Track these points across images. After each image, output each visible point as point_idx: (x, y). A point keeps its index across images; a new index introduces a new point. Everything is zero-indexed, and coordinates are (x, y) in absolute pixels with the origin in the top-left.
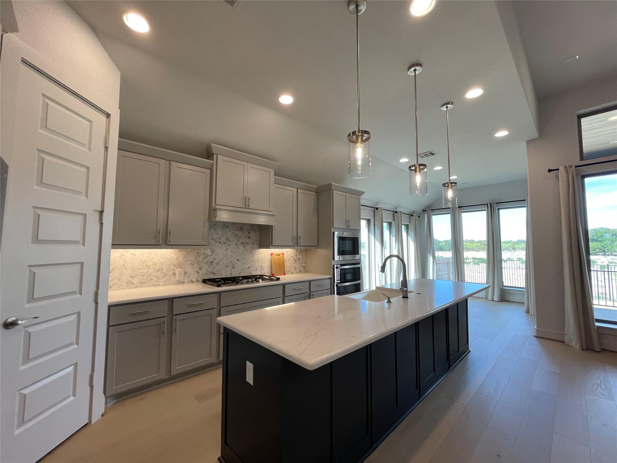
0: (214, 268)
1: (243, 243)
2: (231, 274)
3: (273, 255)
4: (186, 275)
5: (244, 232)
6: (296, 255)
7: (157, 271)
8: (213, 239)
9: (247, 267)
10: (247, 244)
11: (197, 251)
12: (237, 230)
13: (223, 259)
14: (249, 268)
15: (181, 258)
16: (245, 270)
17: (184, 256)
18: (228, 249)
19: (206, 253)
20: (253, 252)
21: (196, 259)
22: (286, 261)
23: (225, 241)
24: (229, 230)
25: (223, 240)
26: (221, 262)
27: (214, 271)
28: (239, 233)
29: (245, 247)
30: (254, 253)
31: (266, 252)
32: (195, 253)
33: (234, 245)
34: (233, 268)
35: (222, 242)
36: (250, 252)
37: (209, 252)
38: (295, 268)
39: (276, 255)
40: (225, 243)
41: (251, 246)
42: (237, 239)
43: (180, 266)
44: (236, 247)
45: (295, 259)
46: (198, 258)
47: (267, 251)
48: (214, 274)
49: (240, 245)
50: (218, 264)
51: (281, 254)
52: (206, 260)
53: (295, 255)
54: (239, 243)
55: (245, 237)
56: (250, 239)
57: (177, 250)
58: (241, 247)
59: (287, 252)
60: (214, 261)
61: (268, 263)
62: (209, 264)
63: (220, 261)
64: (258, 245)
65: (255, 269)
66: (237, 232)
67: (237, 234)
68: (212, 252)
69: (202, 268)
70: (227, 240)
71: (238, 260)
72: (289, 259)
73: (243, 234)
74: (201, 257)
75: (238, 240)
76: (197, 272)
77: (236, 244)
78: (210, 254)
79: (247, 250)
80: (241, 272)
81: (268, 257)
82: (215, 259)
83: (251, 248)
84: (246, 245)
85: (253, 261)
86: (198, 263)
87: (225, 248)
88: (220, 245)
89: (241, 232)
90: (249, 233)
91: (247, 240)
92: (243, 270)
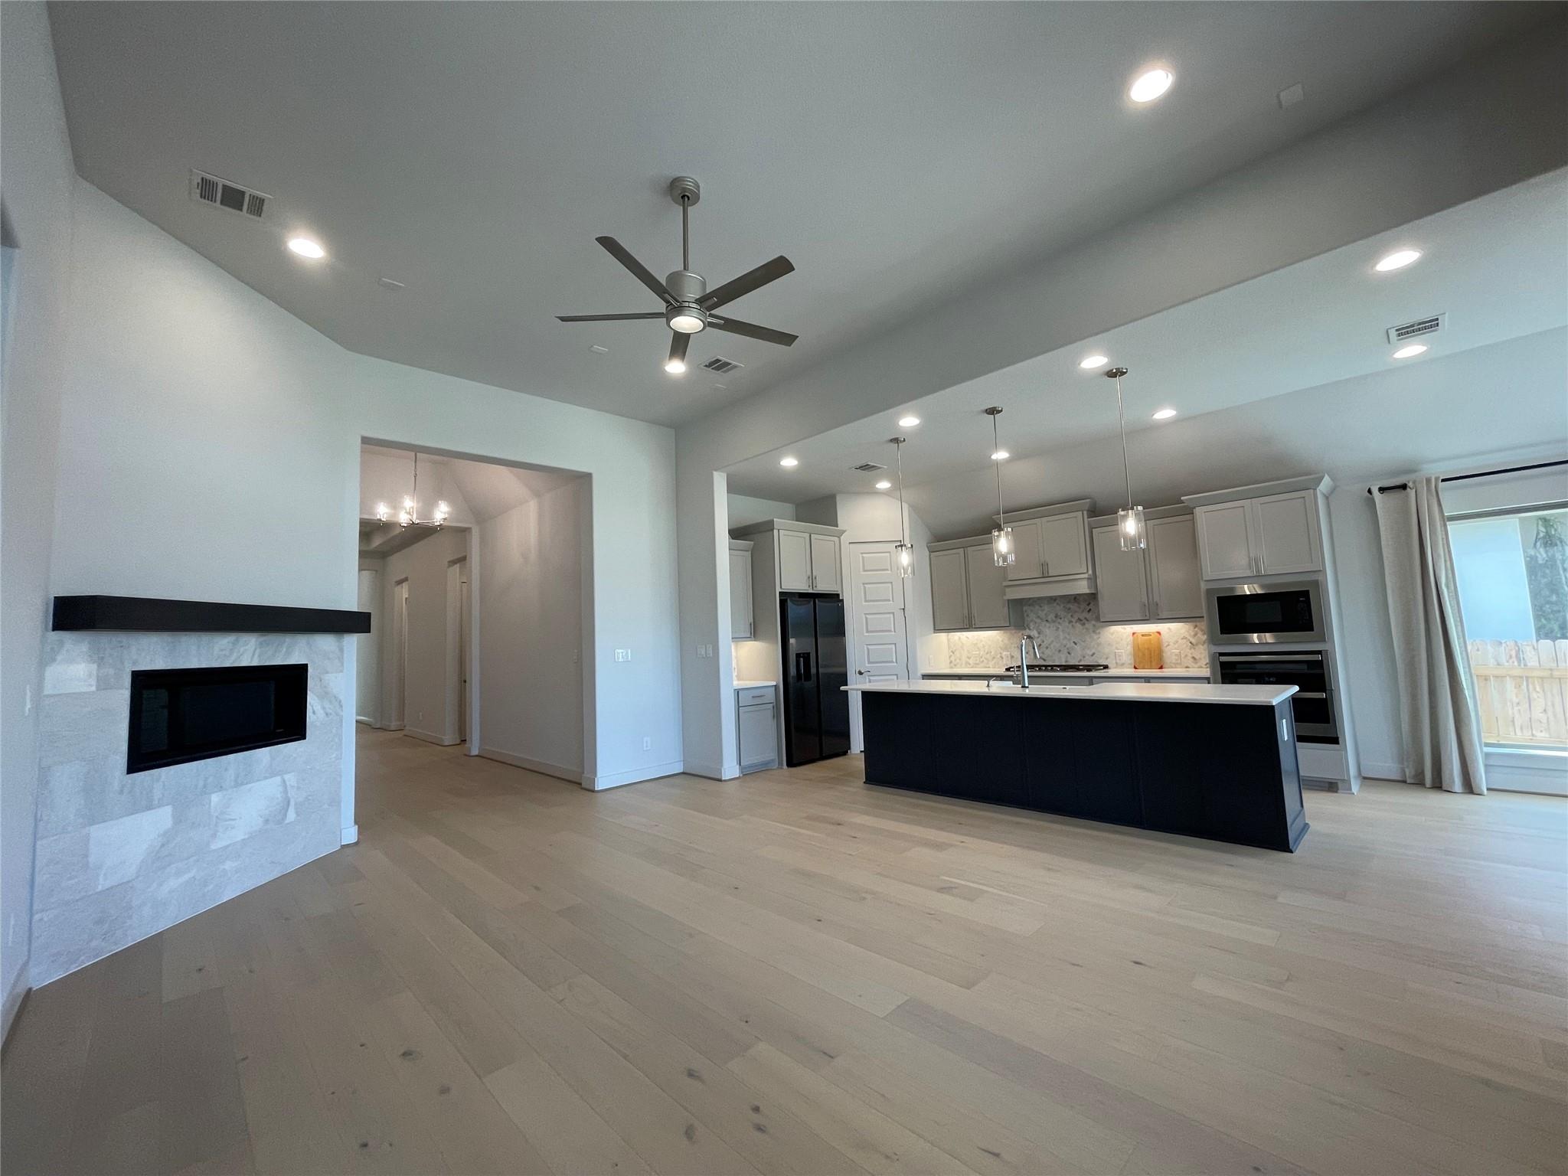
1: (1080, 620)
2: (1066, 662)
3: (1135, 635)
4: (1013, 659)
6: (1196, 635)
7: (987, 653)
8: (1039, 617)
9: (1091, 653)
10: (1088, 620)
12: (1069, 602)
14: (1094, 654)
15: (1006, 641)
16: (1087, 657)
17: (1009, 639)
18: (1059, 628)
20: (1098, 631)
22: (1168, 645)
24: (1058, 604)
25: (1051, 617)
26: (1052, 646)
28: (1073, 607)
29: (1084, 624)
30: (1099, 633)
31: (1122, 630)
32: (1020, 634)
33: (1067, 624)
34: (1069, 653)
35: (1050, 620)
36: (1094, 632)
38: (1193, 658)
39: (1143, 635)
40: (1054, 622)
42: (1070, 614)
43: (1006, 649)
44: (1070, 626)
45: (1193, 641)
47: (1124, 629)
48: (1044, 660)
49: (1076, 622)
51: (1153, 633)
53: (1193, 634)
54: (1074, 621)
55: (1083, 611)
56: (1090, 614)
57: (1002, 632)
58: (1078, 625)
59: (1169, 629)
61: (1129, 648)
63: (1050, 645)
64: (1109, 621)
65: (1105, 657)
67: (1069, 609)
68: (1039, 633)
70: (1056, 617)
71: (1076, 643)
72: (1177, 642)
73: (1079, 608)
75: (1072, 616)
77: (1070, 622)
78: (1036, 635)
79: (1087, 629)
81: (1129, 640)
82: (1043, 642)
83: (1094, 625)
84: (1086, 622)
85: (1099, 644)
87: (1055, 628)
88: (1048, 625)
89: (1076, 604)
90: (1089, 604)
91: (1086, 615)
92: (1084, 657)
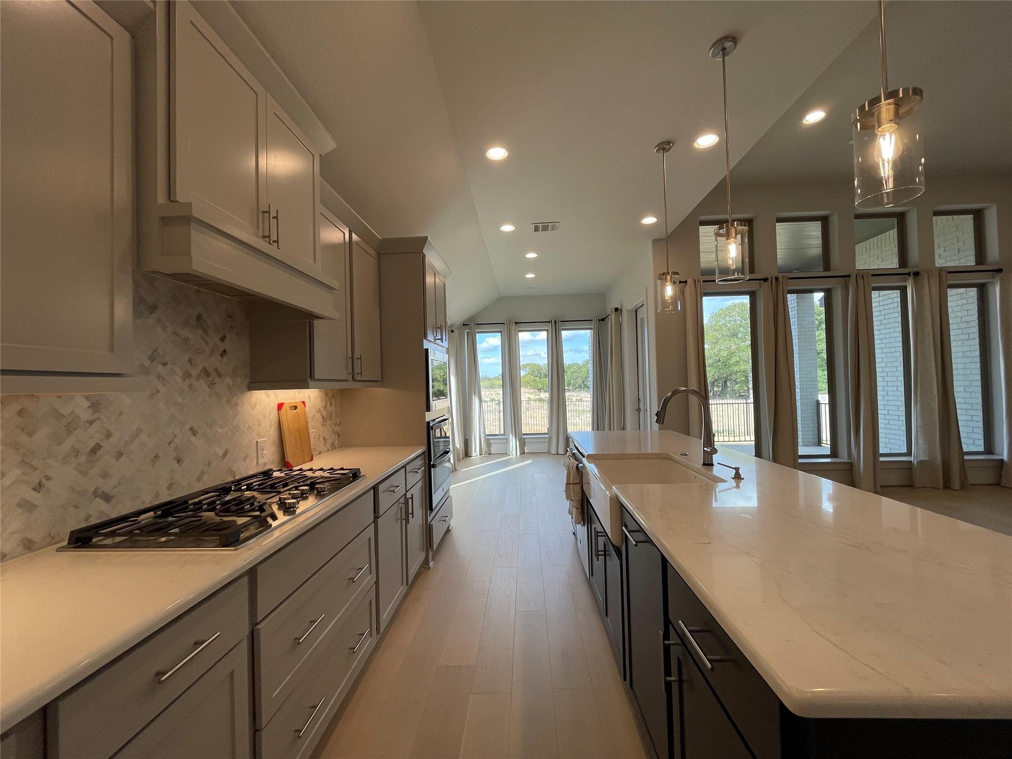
0: (104, 475)
1: (206, 372)
3: (282, 408)
5: (207, 334)
6: (326, 406)
9: (221, 453)
10: (220, 375)
11: (16, 407)
12: (187, 324)
13: (139, 431)
14: (225, 454)
18: (158, 391)
19: (65, 411)
20: (234, 401)
21: (16, 446)
22: (309, 422)
23: (147, 363)
26: (135, 445)
27: (107, 486)
28: (193, 337)
29: (212, 384)
30: (236, 404)
31: (266, 398)
32: (10, 410)
33: (180, 380)
34: (179, 461)
36: (228, 401)
37: (80, 406)
38: (324, 438)
39: (289, 408)
40: (145, 371)
41: (228, 381)
42: (187, 356)
44: (184, 385)
45: (324, 414)
46: (23, 438)
47: (268, 396)
48: (107, 498)
49: (198, 378)
50: (120, 454)
51: (299, 404)
52: (66, 446)
53: (324, 404)
54: (194, 373)
55: (211, 354)
56: (225, 359)
58: (202, 385)
59: (309, 397)
60: (105, 444)
62: (83, 458)
63: (129, 442)
64: (248, 380)
65: (243, 456)
66: (186, 332)
67: (186, 340)
68: (94, 408)
69: (49, 484)
70: (152, 358)
71: (194, 432)
72: (315, 416)
73: (207, 343)
74: (42, 434)
75: (190, 361)
76: (27, 506)
77: (187, 375)
78: (85, 414)
79: (218, 396)
80: (203, 473)
82: (109, 435)
83: (229, 387)
84: (217, 380)
85: (236, 430)
86: (24, 463)
87: (148, 392)
89: (200, 332)
90: (223, 339)
91: (216, 362)
92: (209, 464)
